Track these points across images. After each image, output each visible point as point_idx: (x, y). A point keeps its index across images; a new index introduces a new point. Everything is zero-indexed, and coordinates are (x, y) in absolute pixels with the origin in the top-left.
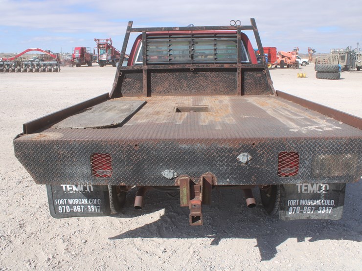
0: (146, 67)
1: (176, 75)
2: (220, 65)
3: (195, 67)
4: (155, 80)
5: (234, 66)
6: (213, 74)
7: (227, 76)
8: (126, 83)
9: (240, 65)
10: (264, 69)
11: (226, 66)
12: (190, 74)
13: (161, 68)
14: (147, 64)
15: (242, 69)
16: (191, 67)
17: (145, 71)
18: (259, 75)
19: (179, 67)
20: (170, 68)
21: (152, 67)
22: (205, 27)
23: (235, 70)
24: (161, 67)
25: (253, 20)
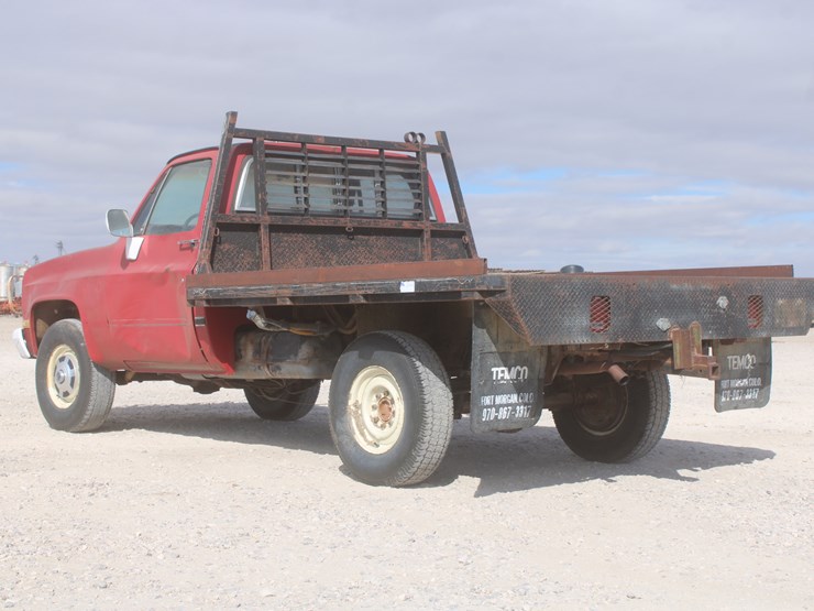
0: (267, 218)
1: (317, 241)
2: (397, 222)
3: (356, 224)
4: (280, 250)
5: (419, 225)
6: (381, 241)
7: (403, 245)
8: (223, 255)
9: (428, 224)
10: (463, 233)
11: (406, 225)
12: (341, 240)
13: (296, 223)
14: (269, 214)
15: (432, 231)
16: (349, 225)
17: (265, 228)
18: (455, 246)
19: (328, 222)
20: (311, 224)
21: (279, 221)
22: (369, 141)
23: (419, 233)
24: (296, 221)
25: (443, 136)
